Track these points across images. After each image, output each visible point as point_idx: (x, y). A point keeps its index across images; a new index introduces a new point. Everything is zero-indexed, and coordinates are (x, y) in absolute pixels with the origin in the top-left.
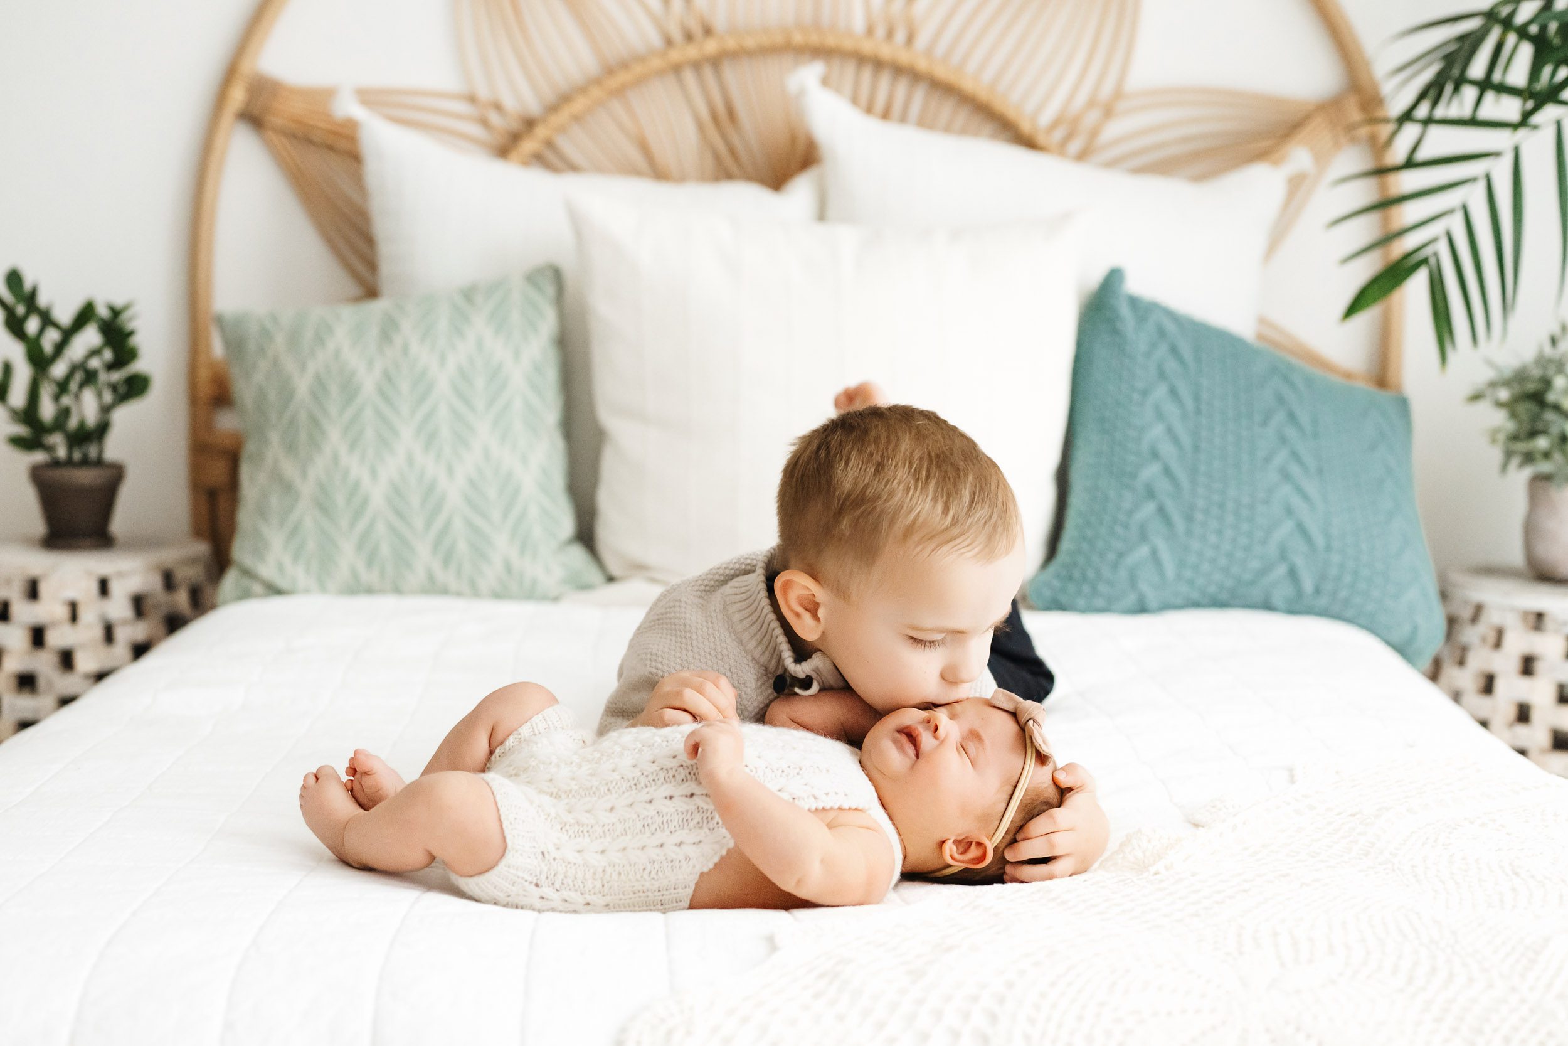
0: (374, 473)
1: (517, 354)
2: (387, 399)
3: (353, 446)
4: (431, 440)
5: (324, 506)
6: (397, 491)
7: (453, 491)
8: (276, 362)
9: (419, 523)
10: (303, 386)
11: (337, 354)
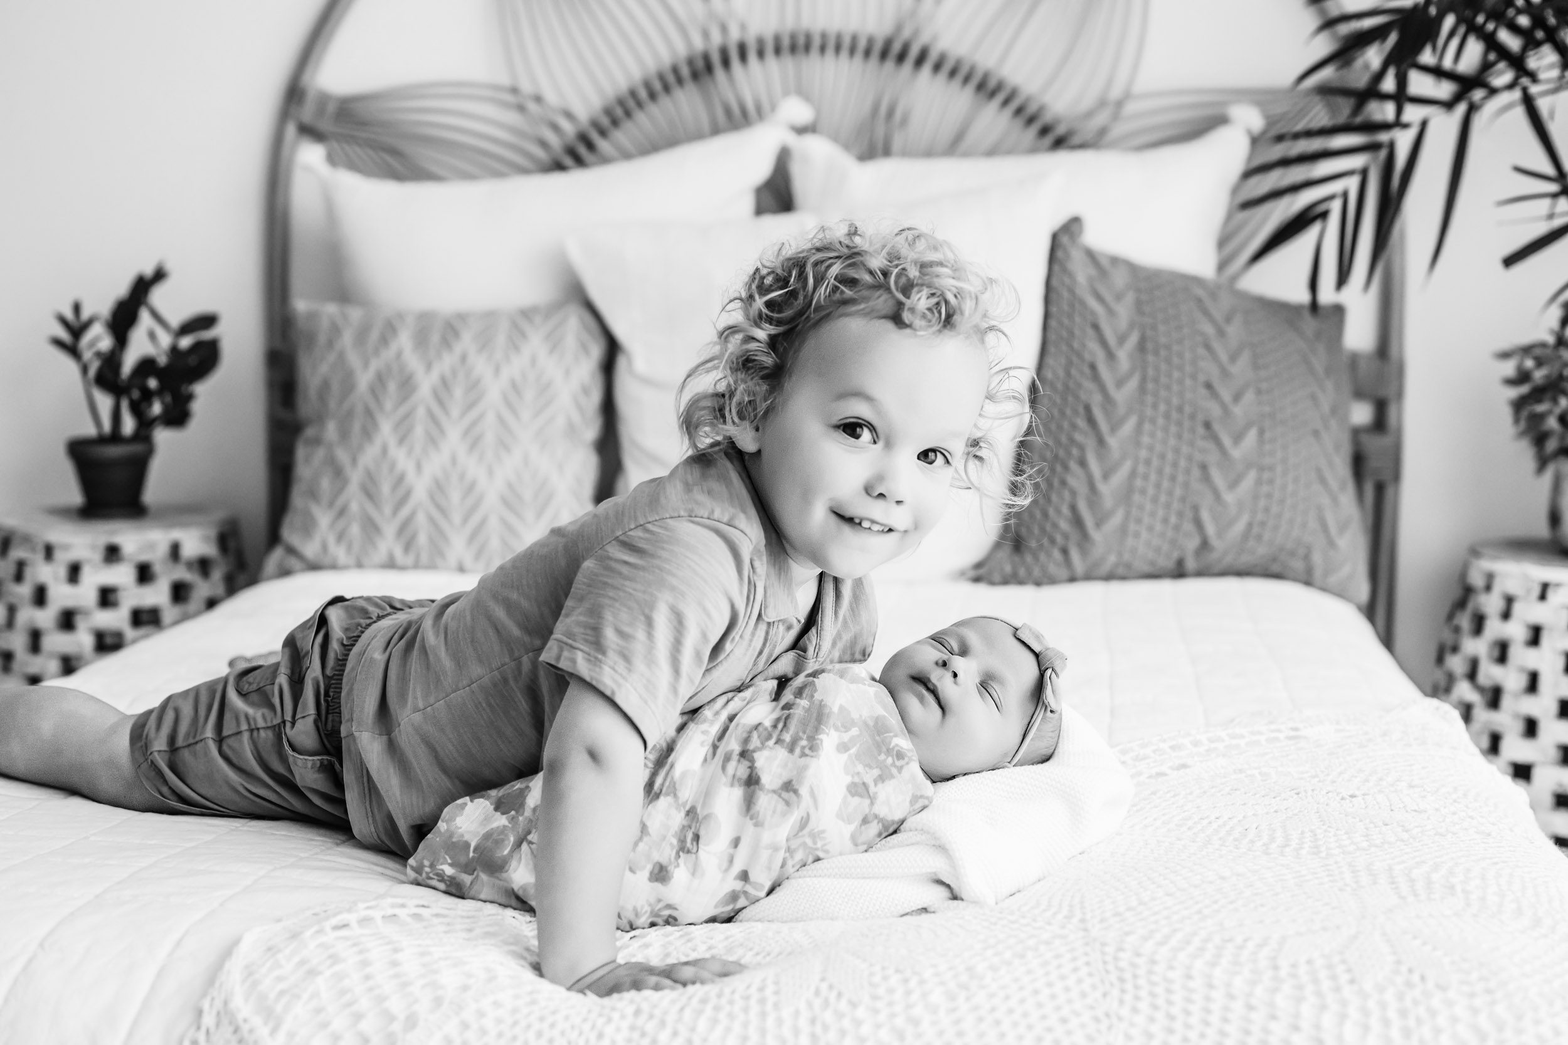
0: (419, 467)
1: (567, 373)
2: (441, 402)
3: (401, 441)
4: (474, 442)
5: (370, 492)
6: (439, 488)
7: (492, 492)
8: (341, 356)
9: (457, 518)
10: (364, 380)
11: (399, 355)
